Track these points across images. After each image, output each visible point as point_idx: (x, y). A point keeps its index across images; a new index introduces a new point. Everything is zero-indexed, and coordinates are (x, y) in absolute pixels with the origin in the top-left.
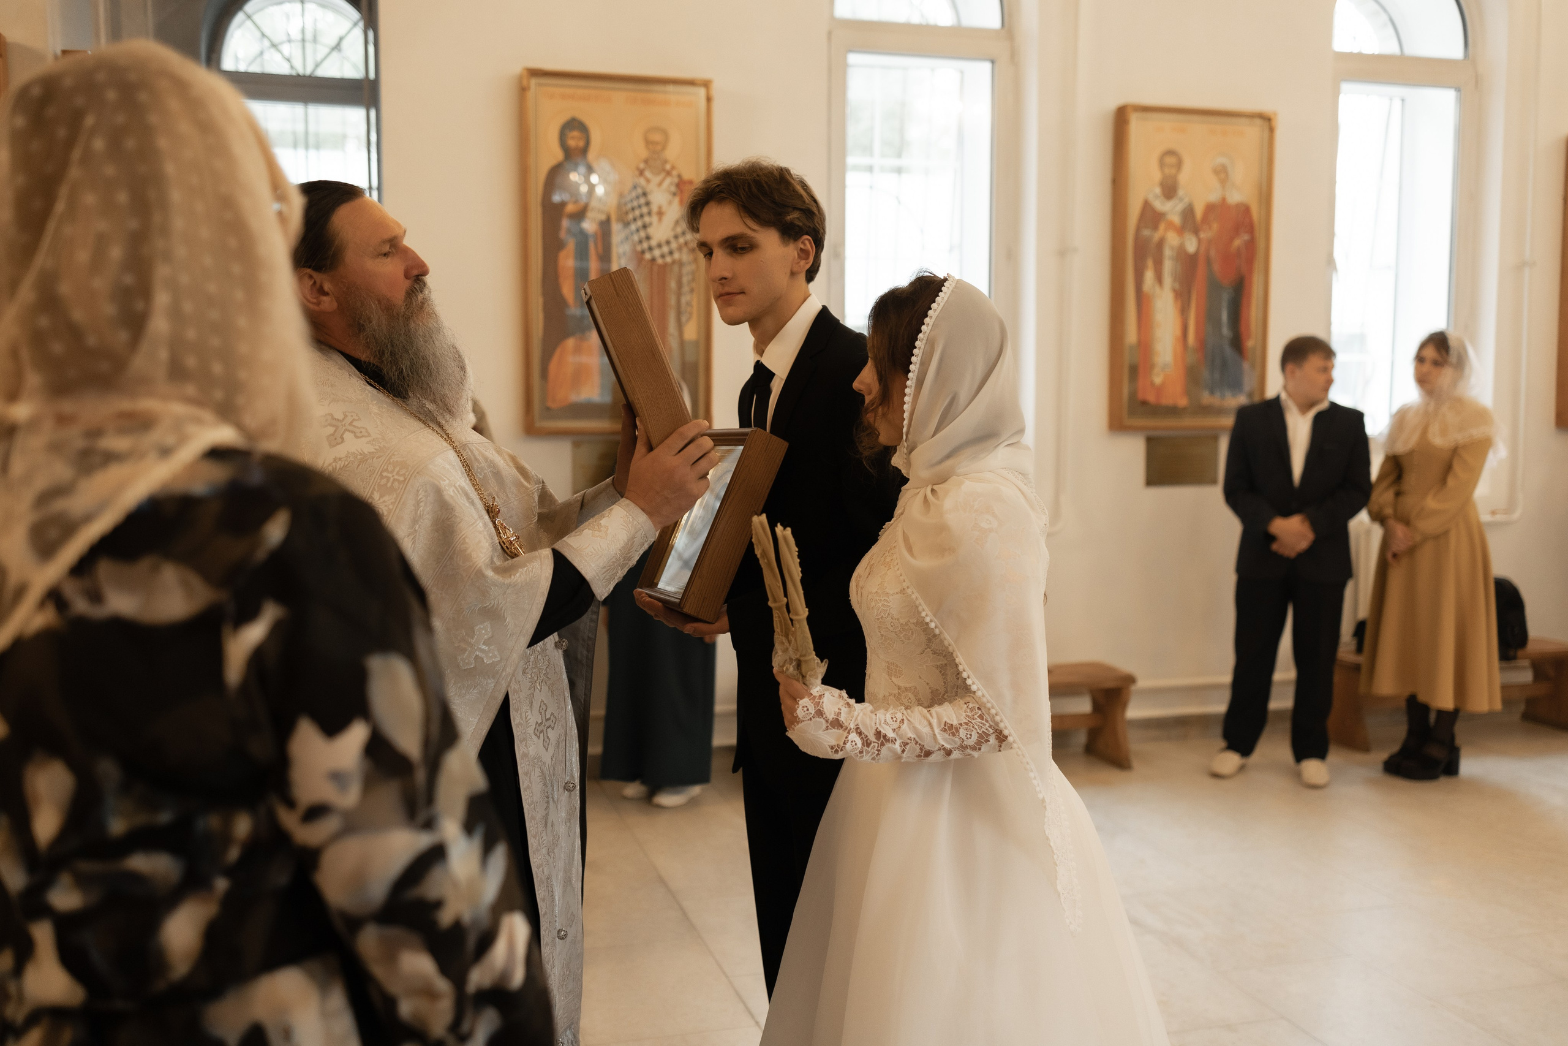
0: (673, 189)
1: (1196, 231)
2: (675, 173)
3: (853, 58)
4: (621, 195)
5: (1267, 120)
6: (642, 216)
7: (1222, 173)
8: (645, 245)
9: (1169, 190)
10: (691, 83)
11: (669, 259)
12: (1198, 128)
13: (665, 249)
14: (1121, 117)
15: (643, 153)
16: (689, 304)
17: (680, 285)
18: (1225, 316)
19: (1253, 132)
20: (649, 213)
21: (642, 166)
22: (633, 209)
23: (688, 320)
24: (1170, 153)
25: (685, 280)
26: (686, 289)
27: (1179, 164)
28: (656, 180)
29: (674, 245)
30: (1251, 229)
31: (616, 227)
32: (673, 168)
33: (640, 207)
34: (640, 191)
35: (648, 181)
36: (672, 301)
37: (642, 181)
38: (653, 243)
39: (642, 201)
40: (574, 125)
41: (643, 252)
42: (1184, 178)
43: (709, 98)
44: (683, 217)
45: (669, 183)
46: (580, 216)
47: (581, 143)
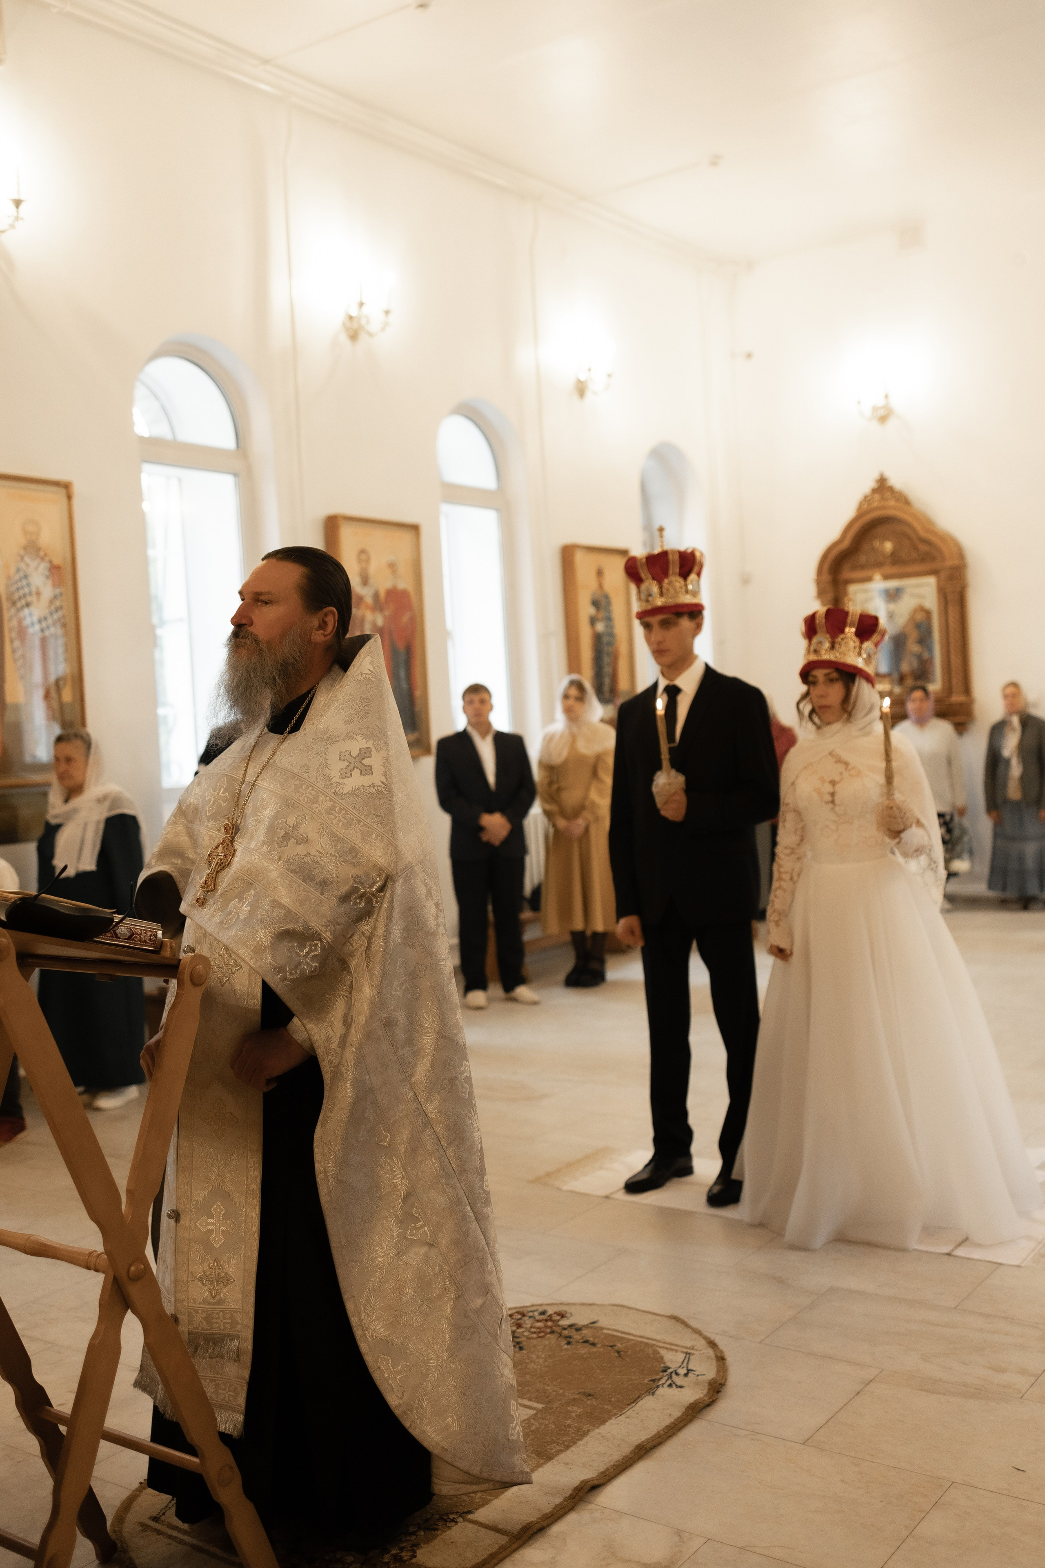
0: (47, 573)
1: (381, 610)
2: (47, 558)
3: (146, 468)
4: (8, 578)
5: (415, 528)
6: (24, 596)
7: (393, 568)
8: (28, 621)
9: (364, 579)
10: (57, 484)
11: (46, 634)
12: (378, 534)
13: (44, 625)
14: (332, 521)
15: (22, 540)
17: (56, 655)
18: (402, 673)
19: (407, 537)
21: (22, 552)
22: (18, 589)
23: (65, 684)
24: (363, 551)
25: (60, 650)
27: (368, 561)
28: (33, 564)
29: (50, 621)
30: (412, 609)
32: (46, 555)
33: (22, 587)
34: (22, 574)
35: (27, 565)
36: (51, 669)
37: (23, 566)
38: (35, 619)
39: (24, 582)
41: (27, 627)
42: (372, 570)
43: (69, 497)
44: (55, 597)
45: (43, 567)
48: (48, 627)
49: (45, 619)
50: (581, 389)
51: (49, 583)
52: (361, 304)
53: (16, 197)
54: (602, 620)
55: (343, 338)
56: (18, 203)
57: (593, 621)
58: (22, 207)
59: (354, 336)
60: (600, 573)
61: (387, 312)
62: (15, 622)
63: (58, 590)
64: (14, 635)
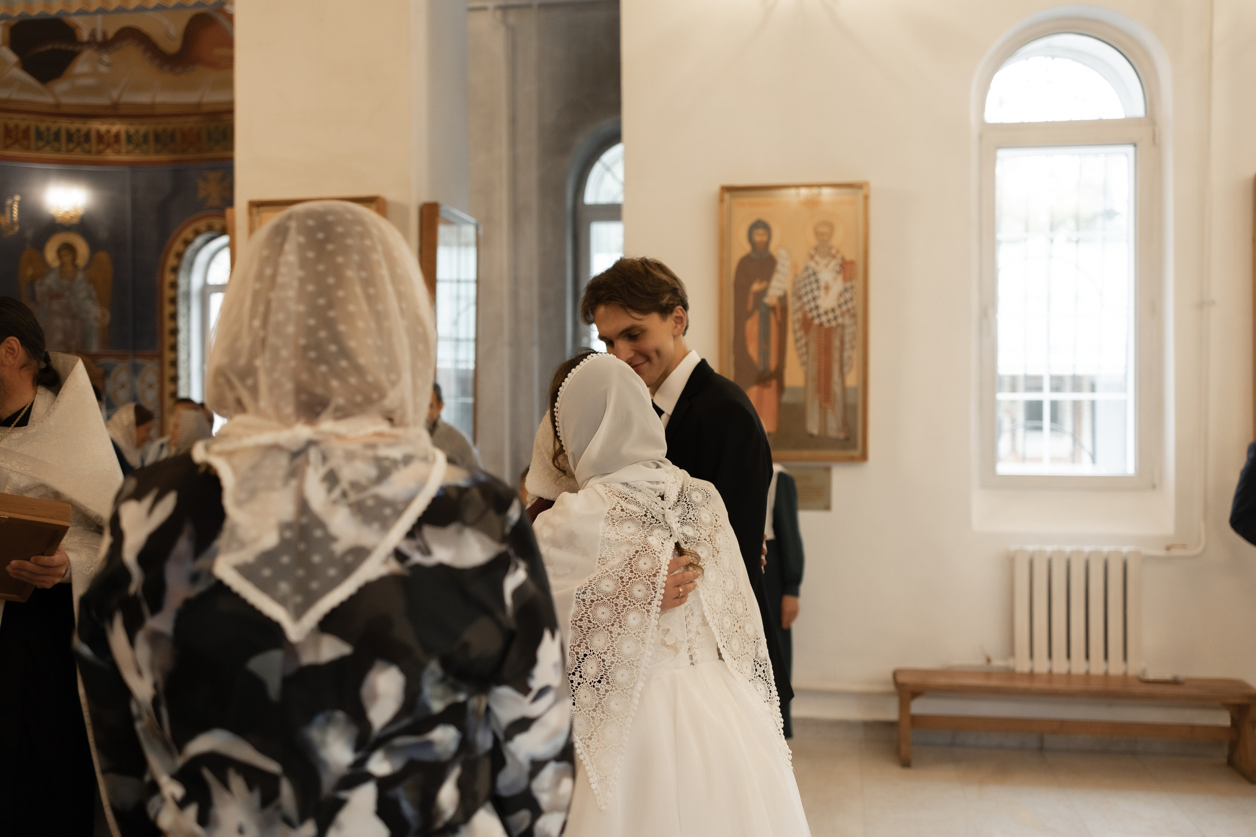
0: (838, 268)
2: (839, 256)
3: (1001, 153)
4: (796, 276)
6: (812, 291)
8: (815, 313)
10: (854, 185)
11: (833, 323)
13: (831, 316)
15: (813, 241)
16: (850, 358)
17: (842, 343)
20: (818, 288)
21: (812, 252)
22: (805, 286)
23: (849, 370)
25: (847, 339)
26: (846, 346)
28: (823, 262)
29: (838, 312)
31: (790, 300)
32: (838, 252)
33: (810, 283)
34: (810, 271)
35: (817, 263)
36: (836, 355)
37: (812, 264)
38: (821, 311)
39: (813, 279)
40: (760, 225)
41: (813, 319)
43: (866, 196)
44: (846, 290)
45: (834, 264)
46: (763, 293)
47: (765, 238)
48: (835, 318)
49: (833, 310)
51: (840, 278)
62: (799, 315)
63: (848, 285)
64: (797, 326)
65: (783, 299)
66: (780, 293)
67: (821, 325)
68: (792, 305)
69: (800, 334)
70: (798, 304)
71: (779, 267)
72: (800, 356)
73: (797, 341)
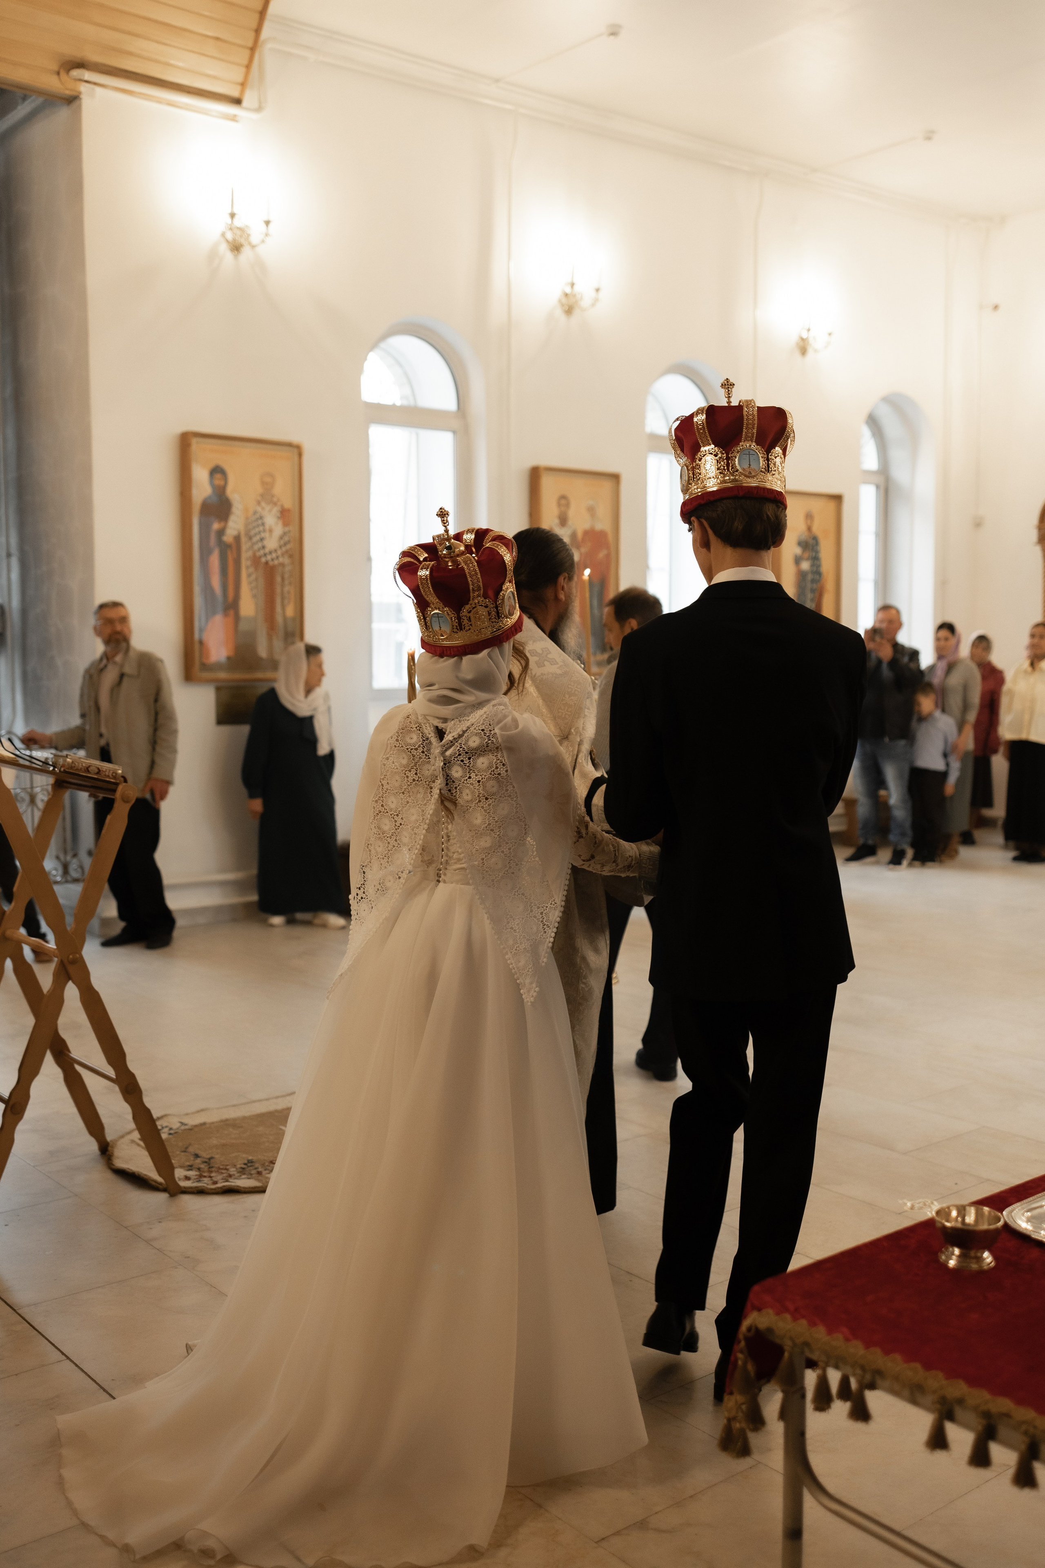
0: (279, 514)
2: (279, 504)
3: (374, 428)
4: (247, 518)
5: (615, 478)
7: (591, 510)
8: (262, 552)
9: (563, 521)
10: (290, 445)
11: (276, 562)
12: (578, 482)
13: (274, 555)
14: (535, 475)
15: (260, 490)
16: (289, 592)
17: (283, 579)
19: (607, 485)
20: (264, 531)
21: (259, 498)
22: (254, 527)
23: (288, 603)
24: (563, 497)
25: (286, 576)
26: (286, 582)
27: (568, 505)
28: (268, 508)
29: (279, 553)
30: (608, 547)
31: (243, 539)
32: (279, 500)
33: (258, 526)
34: (258, 516)
35: (263, 509)
36: (278, 590)
37: (259, 509)
39: (260, 522)
40: (219, 470)
41: (260, 557)
42: (571, 513)
43: (300, 455)
44: (285, 534)
45: (276, 510)
46: (221, 533)
47: (222, 483)
48: (277, 557)
49: (276, 551)
50: (803, 348)
51: (280, 523)
52: (572, 285)
53: (266, 219)
54: (807, 559)
55: (559, 313)
56: (267, 223)
57: (797, 560)
58: (271, 225)
59: (569, 311)
60: (809, 517)
61: (598, 290)
62: (250, 553)
63: (287, 529)
64: (249, 563)
65: (237, 538)
66: (235, 533)
67: (267, 563)
68: (245, 546)
69: (251, 570)
70: (249, 544)
71: (234, 510)
72: (252, 589)
73: (249, 576)
